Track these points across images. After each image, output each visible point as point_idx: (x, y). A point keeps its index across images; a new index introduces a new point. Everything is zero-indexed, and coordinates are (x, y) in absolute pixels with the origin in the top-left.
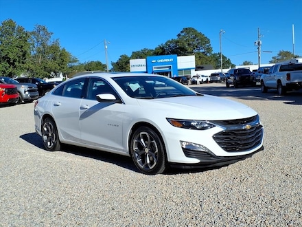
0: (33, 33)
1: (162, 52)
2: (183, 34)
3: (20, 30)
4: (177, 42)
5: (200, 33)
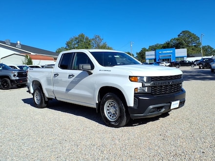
1: (167, 46)
2: (182, 35)
4: (177, 40)
5: (193, 34)
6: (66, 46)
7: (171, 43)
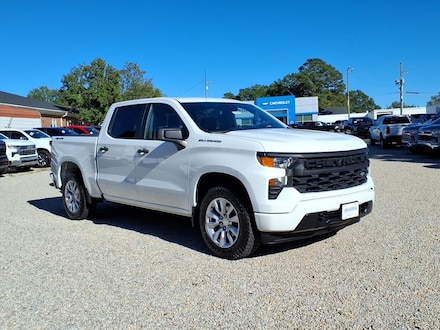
0: (123, 72)
2: (306, 67)
3: (110, 70)
4: (299, 77)
5: (330, 66)
6: (62, 85)
7: (285, 84)
